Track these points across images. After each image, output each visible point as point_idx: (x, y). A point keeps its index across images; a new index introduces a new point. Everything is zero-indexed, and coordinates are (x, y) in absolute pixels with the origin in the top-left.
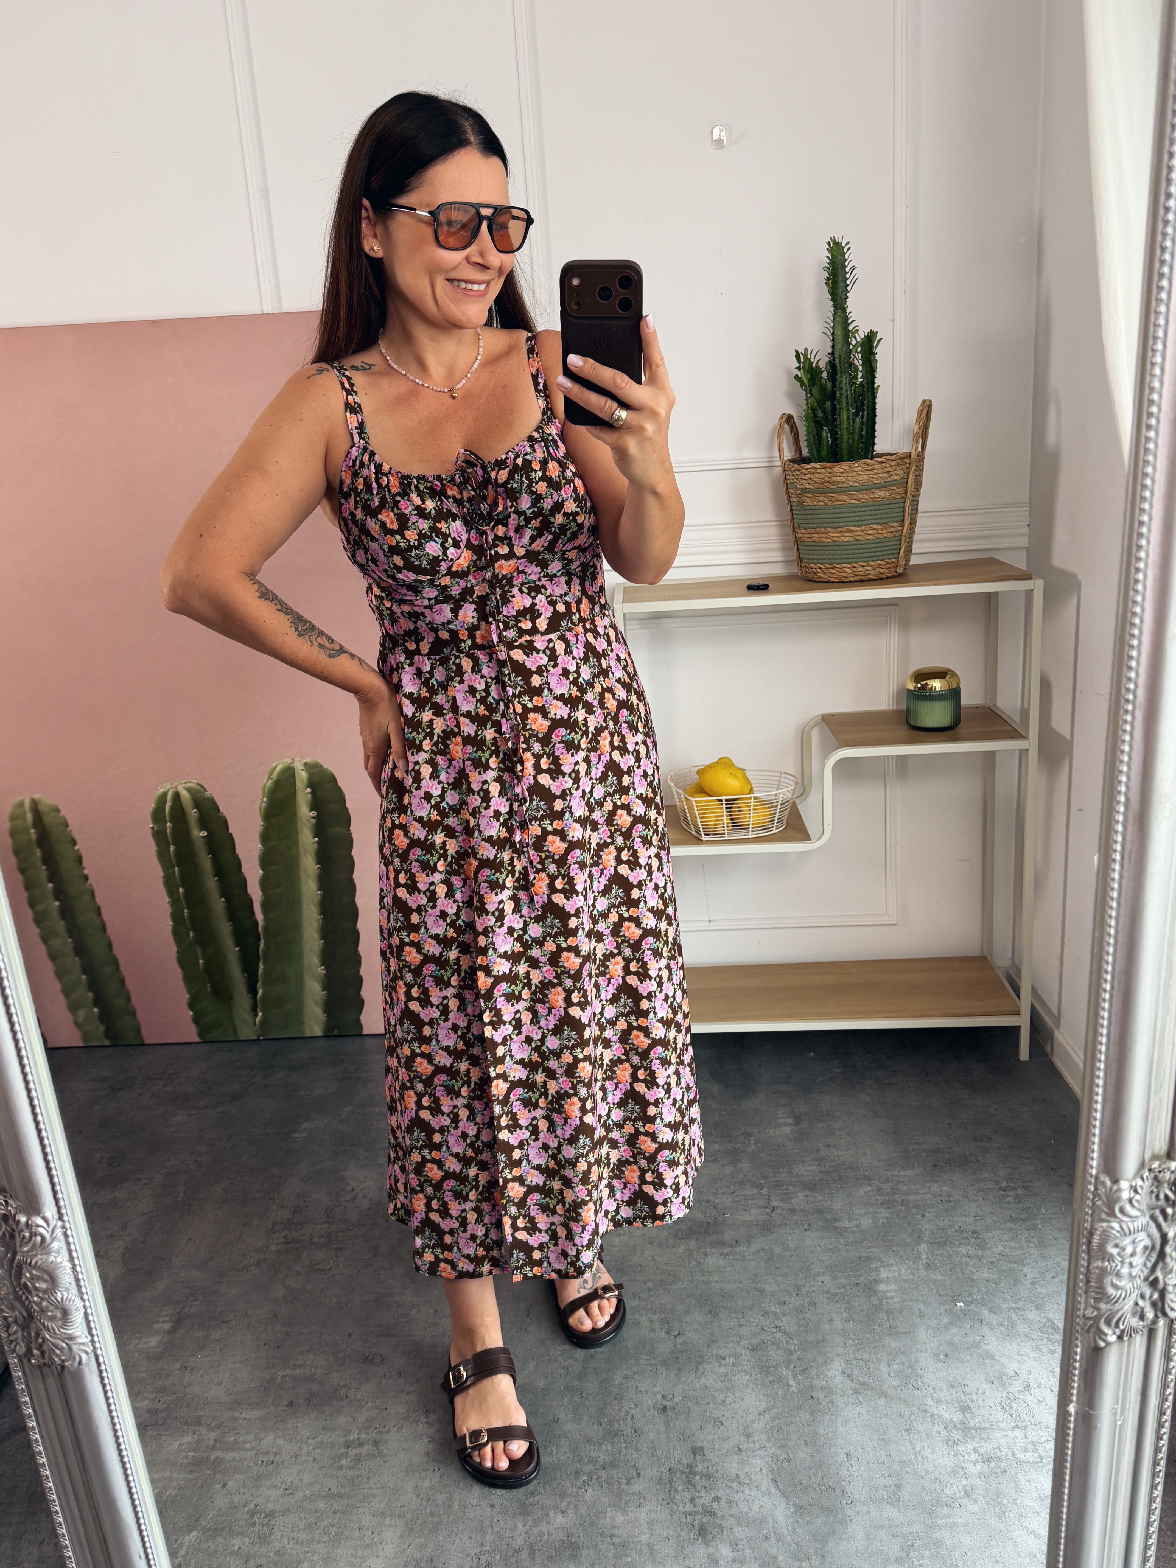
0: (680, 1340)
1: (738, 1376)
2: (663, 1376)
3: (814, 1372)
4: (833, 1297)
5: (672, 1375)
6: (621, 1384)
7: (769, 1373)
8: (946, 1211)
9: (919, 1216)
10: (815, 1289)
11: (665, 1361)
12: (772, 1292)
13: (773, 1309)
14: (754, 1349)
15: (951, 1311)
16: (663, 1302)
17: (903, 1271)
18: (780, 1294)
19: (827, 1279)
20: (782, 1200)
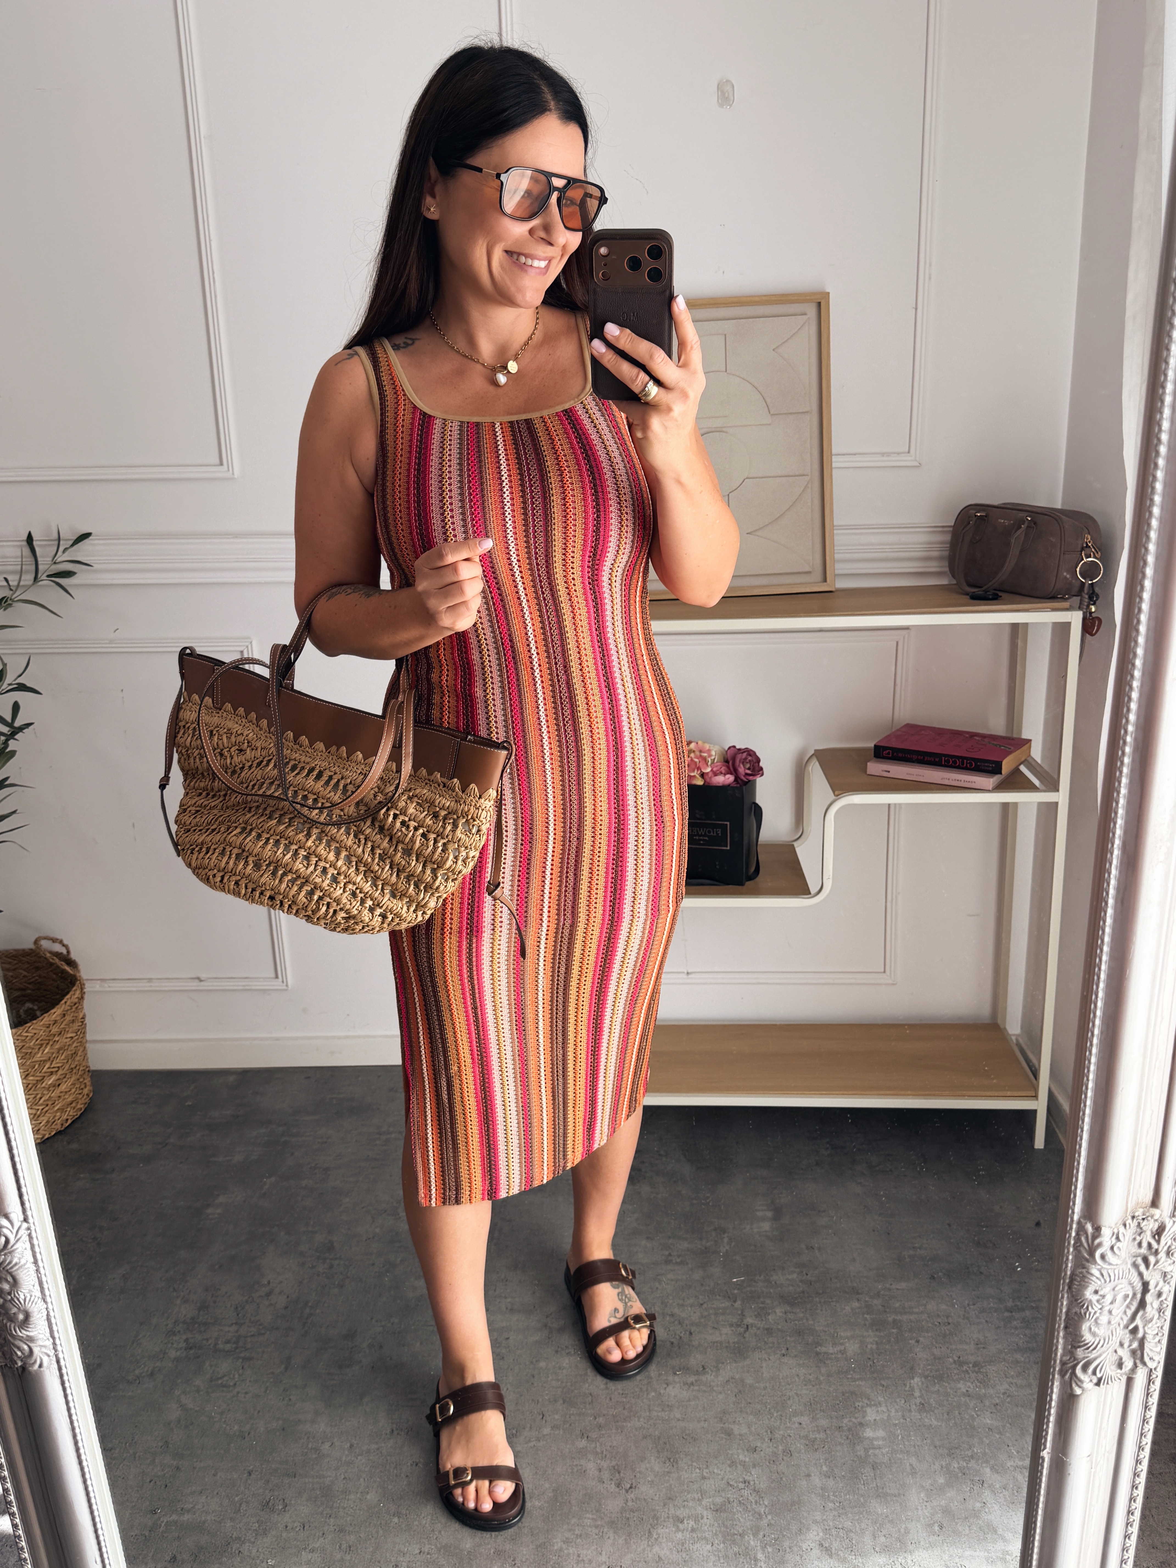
0: (632, 1496)
1: (698, 1545)
2: (610, 1541)
3: (786, 1544)
4: (811, 1445)
5: (621, 1541)
6: (561, 1550)
7: (734, 1542)
8: (945, 1336)
9: (912, 1342)
10: (791, 1433)
11: (613, 1522)
12: (740, 1435)
13: (741, 1457)
14: (717, 1510)
15: (948, 1469)
16: (615, 1444)
17: (893, 1413)
18: (751, 1438)
19: (805, 1420)
20: (758, 1316)
